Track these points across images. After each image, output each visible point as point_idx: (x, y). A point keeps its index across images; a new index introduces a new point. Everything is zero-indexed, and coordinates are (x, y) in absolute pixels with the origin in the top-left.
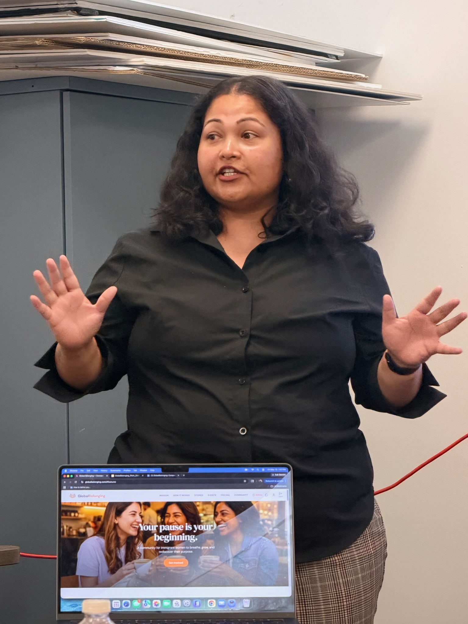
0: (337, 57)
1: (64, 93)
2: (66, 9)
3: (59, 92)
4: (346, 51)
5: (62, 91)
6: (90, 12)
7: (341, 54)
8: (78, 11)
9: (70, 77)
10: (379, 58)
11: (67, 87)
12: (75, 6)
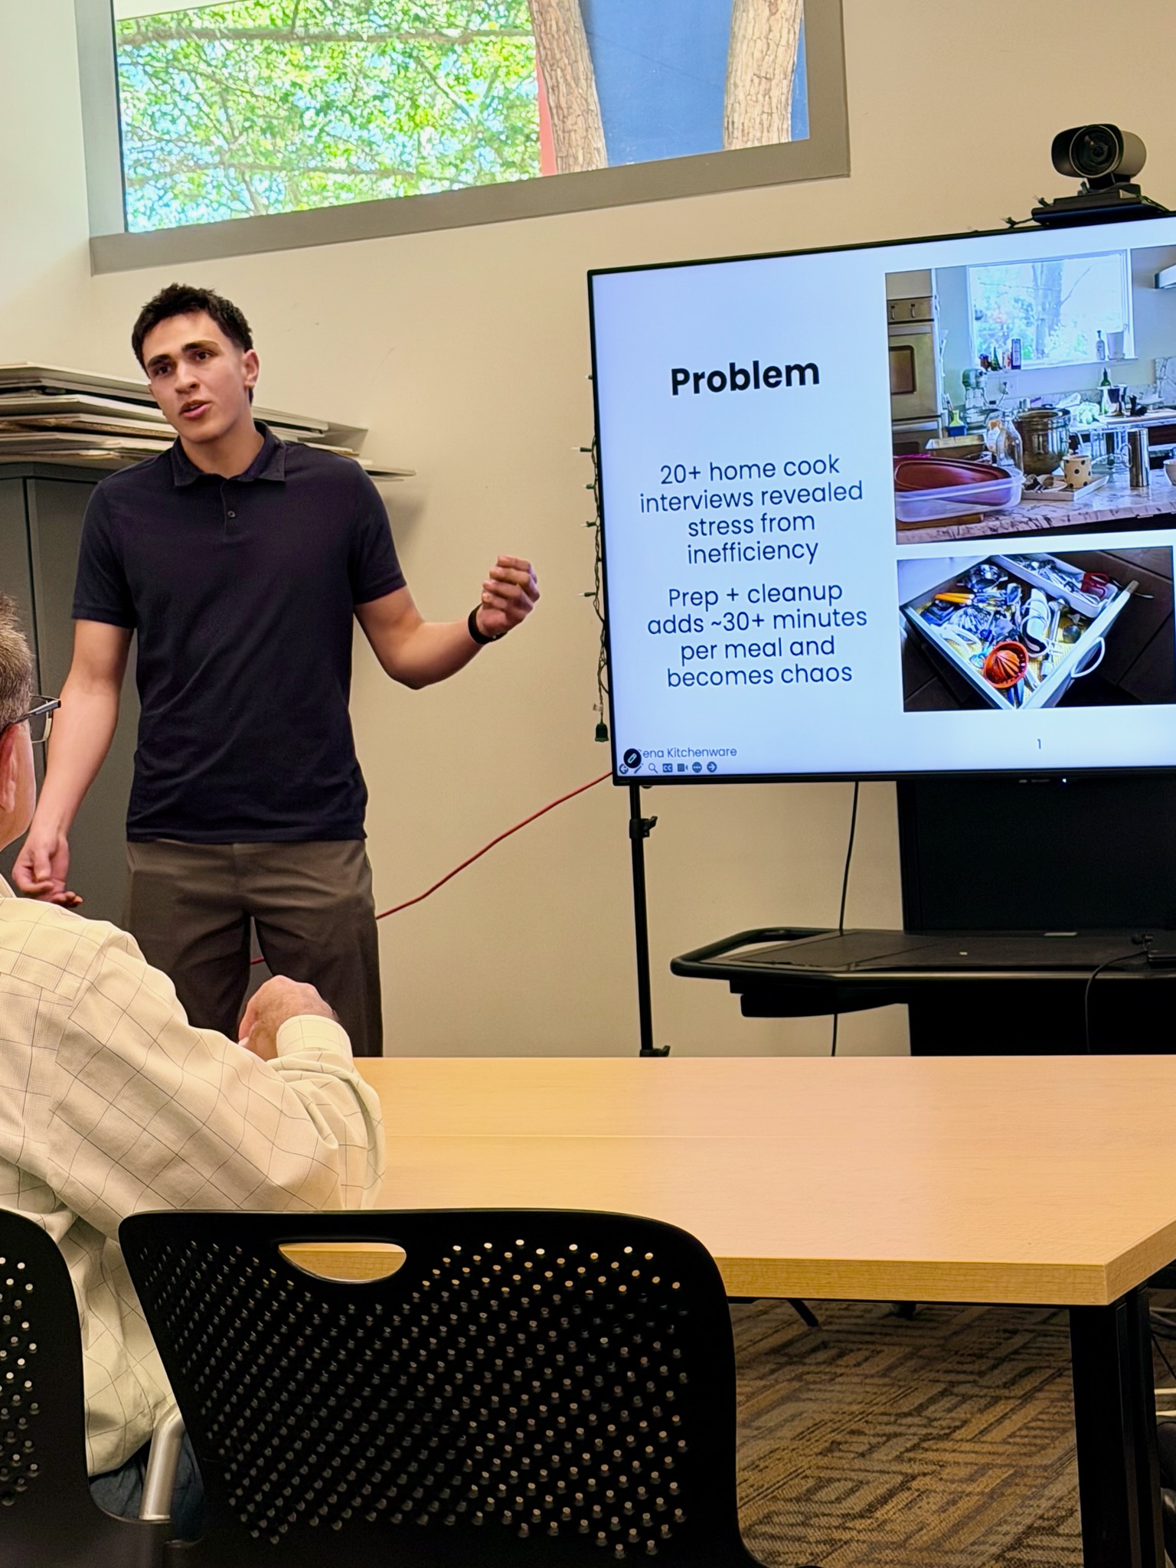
0: (321, 432)
1: (29, 481)
2: (28, 389)
3: (21, 480)
4: (329, 424)
5: (25, 479)
6: (57, 391)
7: (325, 428)
8: (44, 390)
9: (35, 463)
10: (363, 431)
11: (31, 474)
12: (38, 384)
